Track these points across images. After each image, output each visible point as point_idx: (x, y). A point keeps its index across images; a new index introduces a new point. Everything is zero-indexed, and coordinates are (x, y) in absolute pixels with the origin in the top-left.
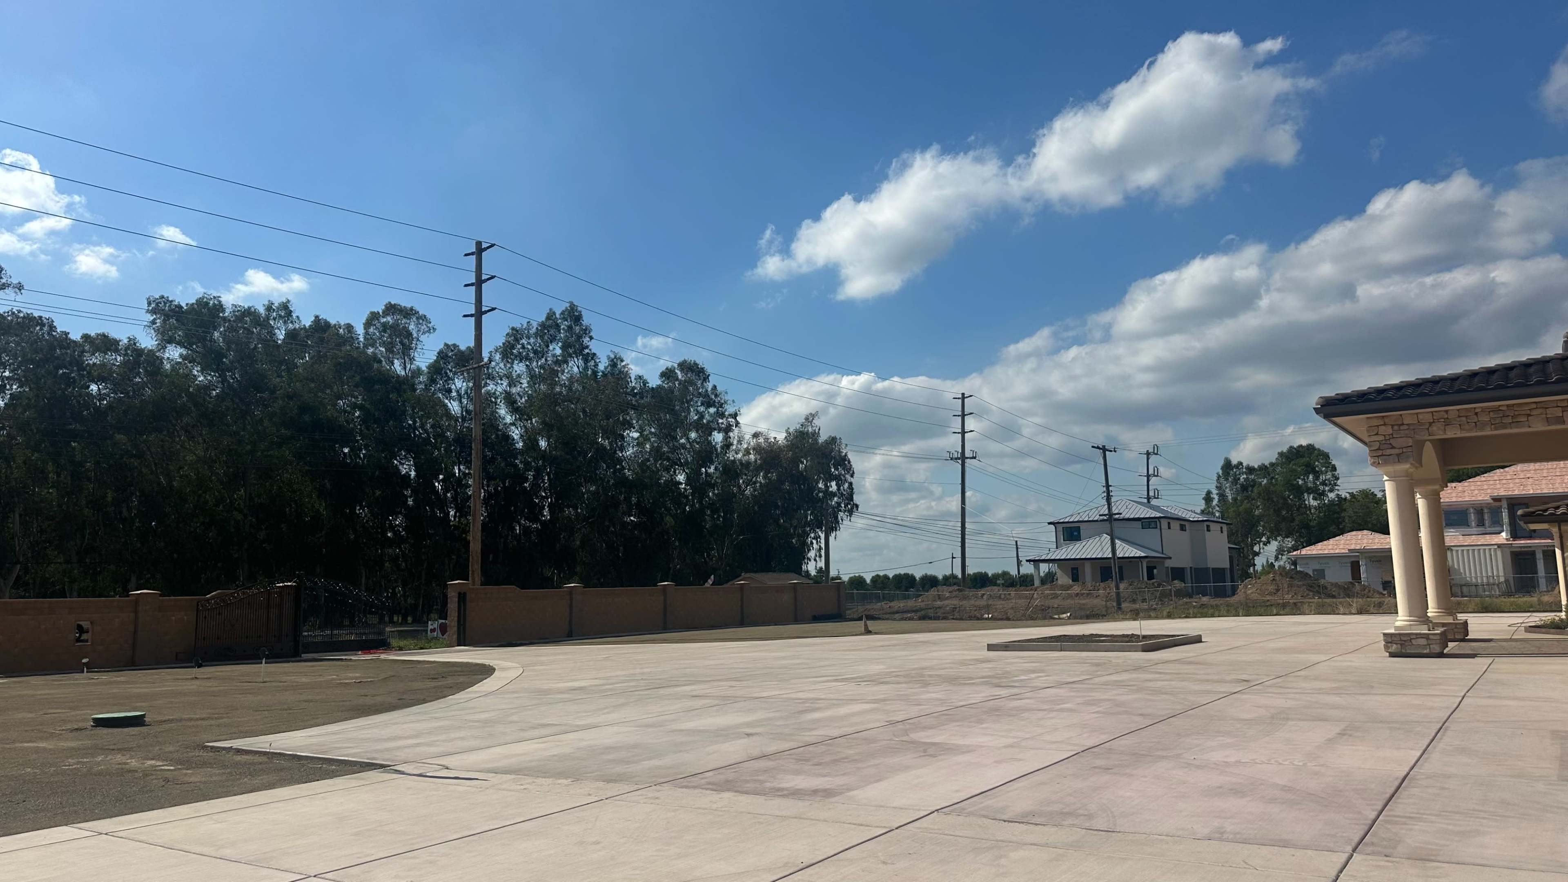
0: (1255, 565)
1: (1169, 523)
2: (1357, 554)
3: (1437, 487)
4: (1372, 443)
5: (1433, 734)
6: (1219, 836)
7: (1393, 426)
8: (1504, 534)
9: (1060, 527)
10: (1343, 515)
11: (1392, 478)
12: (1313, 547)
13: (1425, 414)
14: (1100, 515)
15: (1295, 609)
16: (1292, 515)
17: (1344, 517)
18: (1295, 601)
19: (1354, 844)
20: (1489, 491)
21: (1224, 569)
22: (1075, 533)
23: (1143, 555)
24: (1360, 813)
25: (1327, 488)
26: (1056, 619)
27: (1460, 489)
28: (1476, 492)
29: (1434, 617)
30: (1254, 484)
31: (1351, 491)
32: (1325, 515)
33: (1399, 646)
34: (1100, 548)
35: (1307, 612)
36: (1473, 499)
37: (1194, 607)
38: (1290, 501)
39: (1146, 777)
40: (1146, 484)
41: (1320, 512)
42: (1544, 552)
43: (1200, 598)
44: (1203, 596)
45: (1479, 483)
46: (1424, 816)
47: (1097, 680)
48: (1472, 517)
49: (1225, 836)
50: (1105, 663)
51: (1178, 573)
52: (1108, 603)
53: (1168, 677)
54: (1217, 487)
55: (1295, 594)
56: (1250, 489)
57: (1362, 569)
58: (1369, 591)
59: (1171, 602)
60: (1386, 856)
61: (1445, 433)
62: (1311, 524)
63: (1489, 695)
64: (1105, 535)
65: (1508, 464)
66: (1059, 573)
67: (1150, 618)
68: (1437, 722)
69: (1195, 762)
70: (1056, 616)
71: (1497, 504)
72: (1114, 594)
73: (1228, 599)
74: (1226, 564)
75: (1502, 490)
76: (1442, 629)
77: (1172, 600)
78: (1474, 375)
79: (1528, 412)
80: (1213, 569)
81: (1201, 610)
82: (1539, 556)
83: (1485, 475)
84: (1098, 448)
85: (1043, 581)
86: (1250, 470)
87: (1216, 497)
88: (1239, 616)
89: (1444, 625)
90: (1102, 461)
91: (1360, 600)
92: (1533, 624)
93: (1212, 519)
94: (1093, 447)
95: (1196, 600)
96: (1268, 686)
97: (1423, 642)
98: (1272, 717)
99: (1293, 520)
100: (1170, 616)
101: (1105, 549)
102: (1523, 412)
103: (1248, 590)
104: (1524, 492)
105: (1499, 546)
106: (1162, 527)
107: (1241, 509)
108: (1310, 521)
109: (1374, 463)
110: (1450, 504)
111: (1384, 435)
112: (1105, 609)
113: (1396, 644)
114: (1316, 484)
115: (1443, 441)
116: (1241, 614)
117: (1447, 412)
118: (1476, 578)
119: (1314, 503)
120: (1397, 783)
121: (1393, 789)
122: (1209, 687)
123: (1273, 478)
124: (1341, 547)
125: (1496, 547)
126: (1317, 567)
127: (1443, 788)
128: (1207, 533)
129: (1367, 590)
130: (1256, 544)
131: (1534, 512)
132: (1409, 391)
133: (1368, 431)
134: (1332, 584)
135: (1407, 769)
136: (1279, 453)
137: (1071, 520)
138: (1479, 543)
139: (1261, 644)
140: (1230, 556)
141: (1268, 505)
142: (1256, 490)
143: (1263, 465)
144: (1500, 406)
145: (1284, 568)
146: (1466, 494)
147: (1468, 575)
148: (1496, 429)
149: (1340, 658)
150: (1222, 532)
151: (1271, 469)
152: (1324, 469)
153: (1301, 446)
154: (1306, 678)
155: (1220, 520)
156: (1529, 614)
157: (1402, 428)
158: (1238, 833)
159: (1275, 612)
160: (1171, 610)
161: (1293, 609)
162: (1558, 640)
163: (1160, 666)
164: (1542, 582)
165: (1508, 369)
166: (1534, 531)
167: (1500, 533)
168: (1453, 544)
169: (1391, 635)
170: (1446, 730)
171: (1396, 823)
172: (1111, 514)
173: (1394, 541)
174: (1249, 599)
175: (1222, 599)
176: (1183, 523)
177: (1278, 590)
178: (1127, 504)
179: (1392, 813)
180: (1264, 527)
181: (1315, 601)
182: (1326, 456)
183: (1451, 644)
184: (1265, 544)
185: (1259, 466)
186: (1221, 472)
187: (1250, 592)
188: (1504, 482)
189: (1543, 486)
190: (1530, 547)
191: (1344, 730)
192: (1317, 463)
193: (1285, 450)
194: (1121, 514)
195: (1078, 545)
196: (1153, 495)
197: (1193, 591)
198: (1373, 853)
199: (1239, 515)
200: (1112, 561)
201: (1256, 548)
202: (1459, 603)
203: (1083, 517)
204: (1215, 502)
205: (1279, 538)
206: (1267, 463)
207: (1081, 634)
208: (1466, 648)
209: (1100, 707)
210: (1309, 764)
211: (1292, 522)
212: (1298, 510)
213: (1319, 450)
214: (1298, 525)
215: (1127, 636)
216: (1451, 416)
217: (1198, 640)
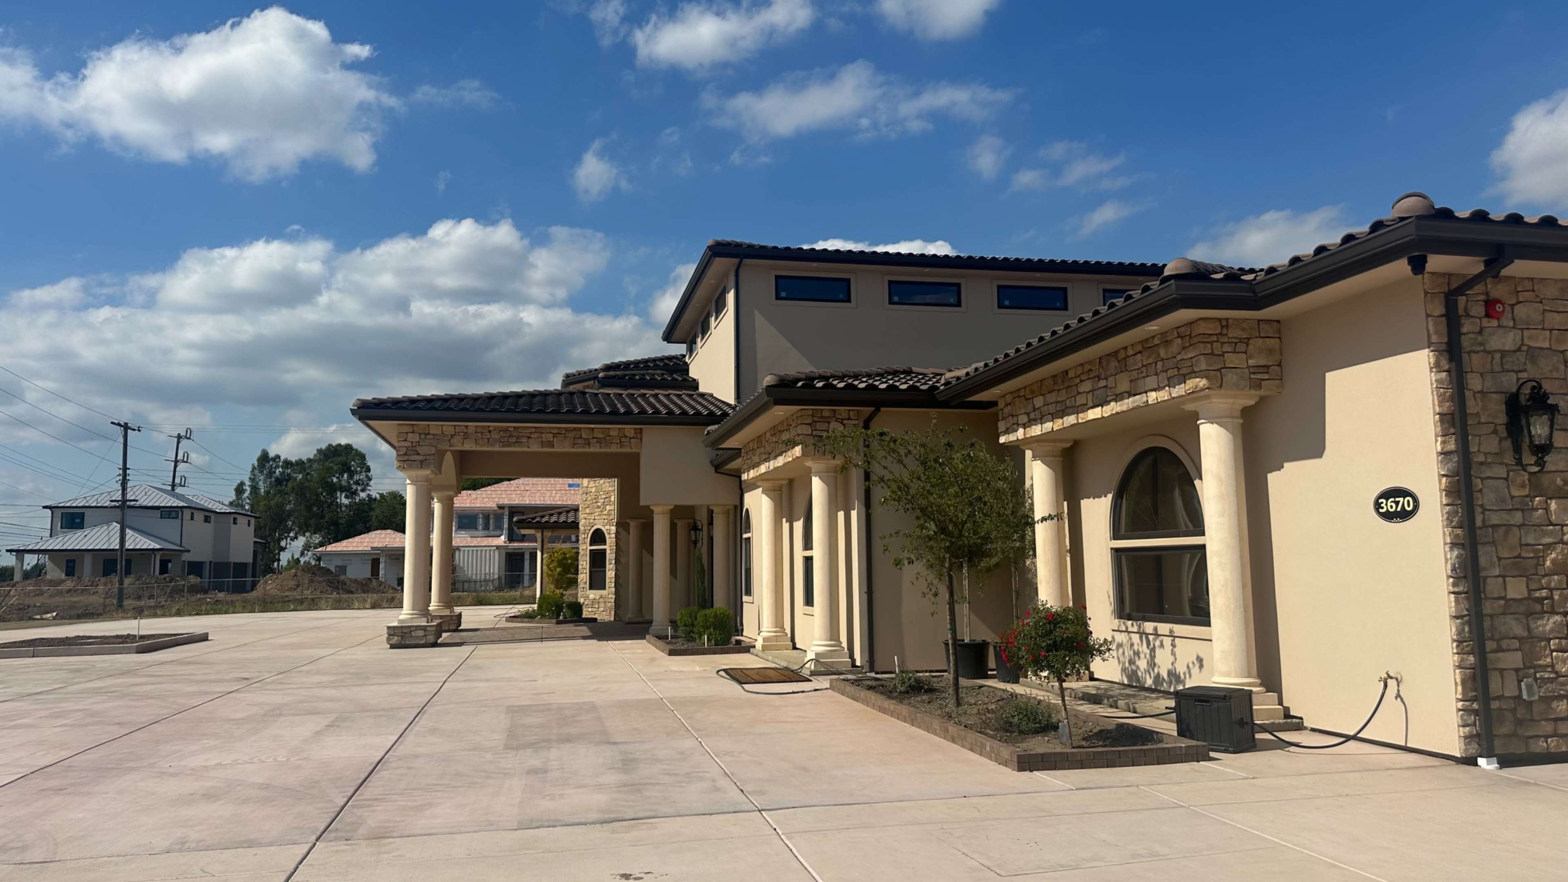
0: (279, 560)
1: (192, 514)
2: (379, 552)
3: (452, 493)
4: (401, 449)
5: (412, 719)
6: (182, 846)
7: (420, 434)
8: (503, 537)
9: (58, 513)
10: (371, 514)
11: (413, 482)
12: (338, 544)
13: (448, 427)
14: (112, 501)
15: (312, 605)
16: (322, 511)
17: (371, 516)
18: (314, 597)
19: (318, 833)
20: (496, 500)
21: (246, 564)
22: (78, 521)
23: (158, 547)
24: (331, 801)
25: (359, 488)
26: (38, 619)
27: (474, 496)
28: (486, 500)
29: (434, 610)
30: (289, 478)
31: (381, 492)
32: (354, 513)
33: (400, 638)
34: (107, 538)
35: (324, 607)
36: (483, 505)
37: (208, 603)
38: (322, 498)
39: (106, 793)
40: (172, 469)
41: (350, 511)
42: (531, 553)
43: (216, 594)
44: (220, 591)
45: (489, 492)
46: (389, 796)
47: (71, 689)
48: (480, 521)
49: (187, 846)
50: (86, 669)
51: (195, 568)
52: (107, 600)
53: (160, 679)
54: (250, 478)
55: (315, 589)
56: (284, 483)
57: (382, 566)
58: (385, 587)
59: (182, 599)
60: (347, 840)
61: (463, 444)
62: (341, 521)
63: (465, 678)
64: (115, 524)
65: (514, 477)
66: (49, 565)
67: (155, 616)
68: (419, 707)
69: (171, 770)
70: (38, 617)
71: (501, 511)
72: (116, 590)
73: (246, 595)
74: (250, 560)
75: (506, 499)
76: (438, 621)
77: (183, 596)
78: (491, 397)
79: (529, 435)
80: (234, 563)
81: (215, 607)
82: (527, 556)
83: (495, 486)
84: (119, 424)
85: (27, 575)
86: (288, 464)
87: (248, 489)
88: (254, 612)
89: (441, 617)
90: (122, 440)
91: (375, 595)
92: (513, 615)
93: (241, 512)
94: (112, 423)
95: (210, 596)
96: (269, 683)
97: (421, 633)
98: (265, 715)
99: (323, 517)
100: (179, 614)
101: (112, 540)
102: (526, 435)
103: (269, 585)
104: (522, 502)
105: (498, 547)
106: (184, 518)
107: (272, 502)
108: (340, 518)
109: (400, 466)
110: (463, 510)
111: (412, 442)
112: (102, 607)
113: (397, 636)
114: (350, 483)
115: (461, 452)
116: (256, 610)
117: (467, 427)
118: (476, 575)
119: (346, 501)
120: (371, 768)
121: (366, 774)
122: (204, 688)
123: (308, 474)
124: (365, 544)
125: (495, 548)
126: (340, 563)
127: (410, 768)
128: (233, 526)
129: (383, 586)
130: (283, 539)
131: (525, 520)
132: (438, 404)
133: (398, 437)
134: (351, 580)
135: (383, 753)
136: (317, 450)
137: (74, 505)
138: (483, 545)
139: (271, 641)
140: (254, 551)
141: (300, 500)
142: (290, 485)
143: (301, 460)
144: (508, 427)
145: (309, 563)
146: (478, 501)
147: (470, 573)
148: (503, 446)
149: (345, 652)
150: (249, 525)
151: (307, 465)
152: (359, 469)
153: (340, 445)
154: (308, 672)
155: (249, 513)
156: (511, 606)
157: (428, 437)
158: (200, 841)
159: (292, 607)
160: (182, 607)
161: (310, 605)
162: (529, 628)
163: (150, 669)
164: (526, 579)
165: (519, 396)
166: (524, 535)
167: (499, 536)
168: (462, 545)
169: (395, 627)
170: (424, 713)
171: (362, 807)
172: (124, 501)
173: (408, 541)
174: (268, 595)
175: (240, 595)
176: (208, 515)
177: (298, 586)
178: (146, 490)
179: (362, 798)
180: (294, 522)
181: (333, 596)
182: (362, 457)
183: (444, 635)
184: (292, 540)
185: (296, 461)
186: (256, 464)
187: (269, 587)
188: (509, 492)
189: (537, 498)
190: (521, 549)
191: (333, 722)
192: (353, 463)
193: (324, 447)
194: (137, 501)
195: (79, 534)
196: (179, 482)
197: (209, 585)
198: (336, 839)
199: (270, 508)
200: (119, 553)
201: (283, 544)
202: (459, 598)
203: (90, 502)
204: (246, 494)
205: (307, 534)
206: (304, 459)
207: (64, 636)
208: (457, 637)
209: (69, 718)
210: (292, 759)
211: (321, 519)
212: (329, 506)
213: (356, 450)
214: (327, 522)
215: (121, 637)
216: (471, 430)
217: (204, 638)
